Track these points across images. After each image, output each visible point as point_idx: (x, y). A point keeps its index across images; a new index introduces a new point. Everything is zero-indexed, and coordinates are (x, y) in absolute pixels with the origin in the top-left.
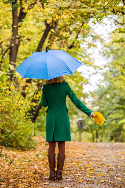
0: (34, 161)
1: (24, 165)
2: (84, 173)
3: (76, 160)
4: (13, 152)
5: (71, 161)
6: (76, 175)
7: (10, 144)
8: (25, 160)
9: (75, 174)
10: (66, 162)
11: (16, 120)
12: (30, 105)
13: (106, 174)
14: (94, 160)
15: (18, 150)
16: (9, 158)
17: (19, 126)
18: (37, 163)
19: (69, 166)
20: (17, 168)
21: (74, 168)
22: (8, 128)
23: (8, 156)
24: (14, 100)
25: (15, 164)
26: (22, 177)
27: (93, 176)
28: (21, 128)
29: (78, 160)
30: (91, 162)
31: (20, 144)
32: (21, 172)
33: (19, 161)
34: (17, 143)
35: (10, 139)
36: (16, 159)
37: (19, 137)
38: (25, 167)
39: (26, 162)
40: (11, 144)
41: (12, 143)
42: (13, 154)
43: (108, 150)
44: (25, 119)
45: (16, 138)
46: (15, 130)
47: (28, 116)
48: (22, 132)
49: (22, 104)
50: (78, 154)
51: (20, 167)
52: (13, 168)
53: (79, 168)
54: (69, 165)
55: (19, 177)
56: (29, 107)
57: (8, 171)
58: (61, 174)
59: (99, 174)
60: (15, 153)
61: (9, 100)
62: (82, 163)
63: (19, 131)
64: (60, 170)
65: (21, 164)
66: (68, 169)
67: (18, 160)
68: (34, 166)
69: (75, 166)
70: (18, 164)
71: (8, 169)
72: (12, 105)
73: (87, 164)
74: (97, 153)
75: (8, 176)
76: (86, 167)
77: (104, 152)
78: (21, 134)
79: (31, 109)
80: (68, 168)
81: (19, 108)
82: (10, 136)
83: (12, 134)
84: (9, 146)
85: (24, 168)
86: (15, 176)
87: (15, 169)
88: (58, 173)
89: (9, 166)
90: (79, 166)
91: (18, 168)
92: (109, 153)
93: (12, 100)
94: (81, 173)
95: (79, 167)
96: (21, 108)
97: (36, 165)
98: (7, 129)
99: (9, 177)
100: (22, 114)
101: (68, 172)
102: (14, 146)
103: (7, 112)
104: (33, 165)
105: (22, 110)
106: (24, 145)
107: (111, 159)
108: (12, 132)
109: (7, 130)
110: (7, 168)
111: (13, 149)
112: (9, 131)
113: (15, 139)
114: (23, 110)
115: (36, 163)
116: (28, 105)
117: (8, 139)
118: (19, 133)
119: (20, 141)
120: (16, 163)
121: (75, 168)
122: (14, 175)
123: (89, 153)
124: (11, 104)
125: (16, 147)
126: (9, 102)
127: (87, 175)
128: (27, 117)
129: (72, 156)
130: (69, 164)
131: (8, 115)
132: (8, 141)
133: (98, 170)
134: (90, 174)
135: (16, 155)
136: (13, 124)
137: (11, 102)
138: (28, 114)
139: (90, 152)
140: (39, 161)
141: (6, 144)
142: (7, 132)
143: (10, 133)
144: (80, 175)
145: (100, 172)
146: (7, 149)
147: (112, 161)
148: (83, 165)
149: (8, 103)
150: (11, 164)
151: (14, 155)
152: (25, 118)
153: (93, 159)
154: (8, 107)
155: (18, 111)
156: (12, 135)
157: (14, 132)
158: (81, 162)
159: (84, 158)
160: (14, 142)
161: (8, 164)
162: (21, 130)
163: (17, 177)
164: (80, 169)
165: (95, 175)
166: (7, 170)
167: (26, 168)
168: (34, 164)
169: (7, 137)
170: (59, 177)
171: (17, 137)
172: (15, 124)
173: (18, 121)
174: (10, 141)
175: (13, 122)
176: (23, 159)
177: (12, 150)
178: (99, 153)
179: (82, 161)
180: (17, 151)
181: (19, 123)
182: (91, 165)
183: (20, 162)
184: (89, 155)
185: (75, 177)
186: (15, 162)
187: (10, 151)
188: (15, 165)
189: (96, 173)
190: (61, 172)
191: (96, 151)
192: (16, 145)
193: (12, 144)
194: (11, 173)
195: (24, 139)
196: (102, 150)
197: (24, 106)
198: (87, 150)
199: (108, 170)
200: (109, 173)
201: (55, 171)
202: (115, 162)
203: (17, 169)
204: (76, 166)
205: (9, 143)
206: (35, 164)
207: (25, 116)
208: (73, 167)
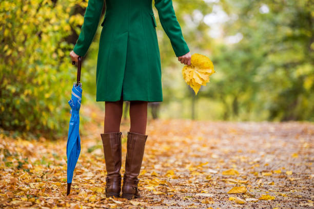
0: (84, 162)
1: (55, 172)
2: (222, 191)
3: (193, 160)
4: (25, 143)
5: (180, 163)
6: (200, 198)
7: (16, 122)
8: (58, 161)
9: (198, 195)
10: (169, 165)
11: (31, 60)
12: (68, 22)
13: (283, 194)
14: (243, 160)
15: (38, 137)
16: (13, 156)
17: (41, 75)
18: (92, 167)
19: (178, 174)
20: (36, 181)
21: (190, 180)
22: (10, 80)
23: (11, 153)
24: (25, 8)
25: (31, 171)
26: (50, 202)
27: (247, 200)
28: (46, 82)
29: (198, 160)
30: (234, 166)
31: (44, 123)
32: (48, 190)
33: (43, 163)
34: (36, 121)
35: (17, 111)
36: (33, 160)
37: (41, 105)
38: (60, 178)
39: (60, 165)
40: (20, 121)
41: (21, 119)
42: (25, 148)
43: (273, 139)
44: (56, 60)
45: (32, 107)
46: (29, 85)
47: (64, 50)
48: (47, 92)
49: (48, 20)
50: (195, 146)
51: (45, 176)
52: (26, 181)
53: (206, 180)
54: (177, 171)
55: (43, 203)
56: (67, 27)
57: (11, 188)
58: (135, 181)
59: (263, 194)
60: (30, 145)
61: (13, 7)
62: (211, 168)
63: (41, 89)
64: (133, 172)
65: (48, 170)
66: (177, 181)
67: (38, 161)
68: (84, 175)
69: (194, 174)
70: (39, 170)
71: (13, 184)
72: (22, 20)
73: (225, 170)
74: (246, 145)
75: (11, 200)
76: (223, 177)
77: (264, 142)
78: (47, 96)
79: (70, 33)
80: (174, 178)
81: (39, 31)
82: (18, 102)
83: (23, 97)
84: (15, 128)
85: (56, 180)
86: (33, 199)
87: (31, 182)
88: (127, 181)
89: (14, 175)
90: (205, 174)
91: (40, 179)
92: (276, 145)
93: (21, 7)
94: (214, 190)
95: (205, 176)
96: (44, 30)
97: (87, 173)
98: (9, 84)
99: (14, 202)
100: (49, 45)
101: (178, 188)
102: (28, 128)
103: (8, 38)
104: (81, 173)
105: (47, 33)
106: (54, 126)
107: (288, 158)
108: (22, 91)
109: (9, 87)
110: (8, 181)
111: (25, 134)
112: (13, 89)
113: (29, 109)
114: (51, 34)
115: (88, 168)
116: (63, 22)
117: (10, 109)
118: (42, 94)
119: (44, 114)
120: (34, 169)
121: (194, 178)
122: (28, 196)
123: (224, 145)
124: (18, 17)
125: (33, 130)
126: (14, 13)
127: (232, 197)
128: (61, 53)
129: (181, 152)
130: (178, 169)
131: (11, 47)
132: (11, 115)
133: (259, 183)
134: (237, 194)
135: (33, 149)
136: (24, 72)
137: (18, 12)
138: (63, 45)
139: (226, 142)
140: (95, 162)
141: (7, 124)
142: (9, 91)
143: (17, 94)
144: (212, 195)
145: (265, 190)
146: (8, 136)
147: (291, 164)
148: (215, 172)
149: (10, 16)
150: (22, 171)
151: (29, 149)
152: (55, 56)
153: (237, 158)
154: (10, 25)
155: (36, 37)
156: (23, 100)
157: (26, 92)
158: (208, 165)
159: (215, 156)
160: (27, 117)
161: (11, 170)
162: (47, 87)
163: (37, 202)
164: (208, 182)
165: (252, 196)
166: (8, 184)
167: (62, 180)
168: (83, 168)
169: (8, 105)
170: (130, 190)
171: (35, 105)
172: (30, 69)
173: (37, 62)
174: (16, 114)
175: (24, 66)
176: (52, 159)
177: (23, 138)
178: (251, 144)
179: (212, 163)
180: (35, 141)
181: (39, 69)
182: (236, 173)
183: (44, 166)
184: (227, 149)
185: (198, 202)
186: (30, 166)
187: (17, 140)
188: (31, 174)
189: (253, 192)
190: (136, 178)
191: (243, 140)
192: (33, 125)
193: (22, 124)
194: (22, 192)
195: (55, 110)
196: (256, 138)
197: (52, 25)
198: (219, 137)
199: (286, 186)
200: (288, 193)
201: (120, 176)
202: (298, 167)
203: (37, 183)
204: (197, 173)
205: (14, 119)
206: (86, 170)
207: (56, 52)
208: (187, 178)
